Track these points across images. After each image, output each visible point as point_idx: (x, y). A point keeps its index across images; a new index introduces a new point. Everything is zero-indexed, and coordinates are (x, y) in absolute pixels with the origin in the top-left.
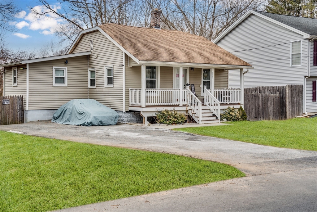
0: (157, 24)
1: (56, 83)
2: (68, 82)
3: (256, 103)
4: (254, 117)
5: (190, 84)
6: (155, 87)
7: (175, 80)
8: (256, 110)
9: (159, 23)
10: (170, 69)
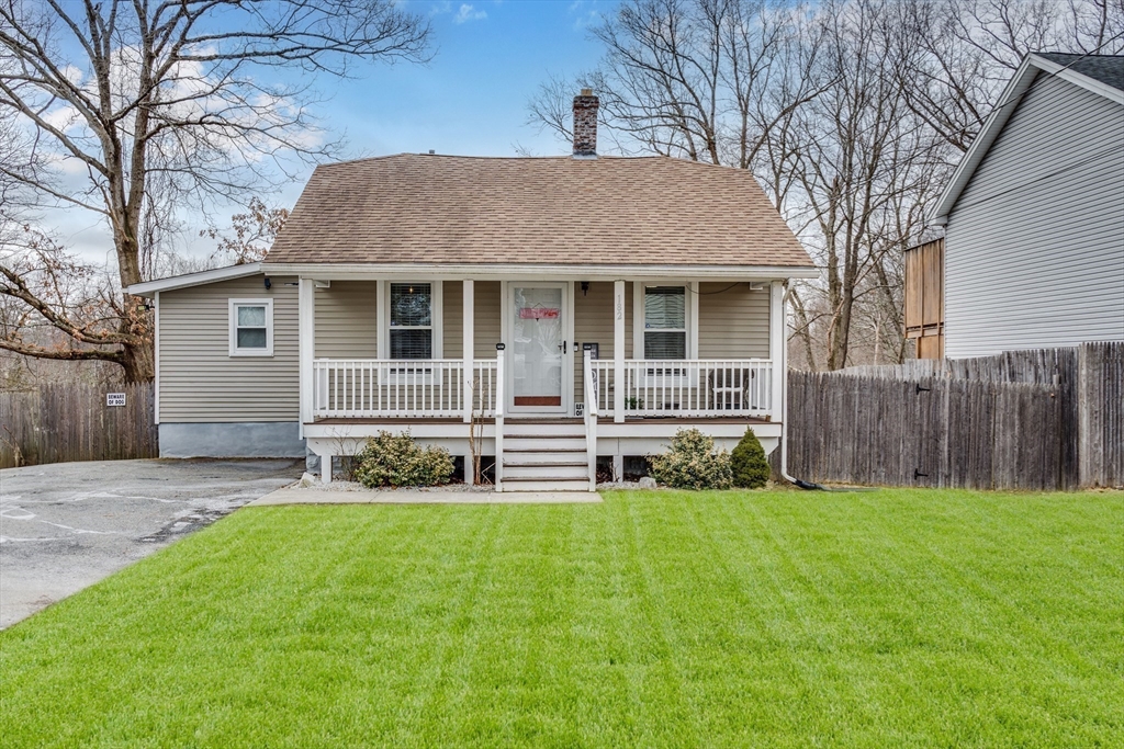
0: (586, 141)
1: (239, 346)
2: (277, 343)
3: (921, 417)
4: (912, 473)
5: (581, 342)
6: (429, 356)
7: (509, 328)
8: (921, 445)
9: (591, 137)
10: (489, 292)
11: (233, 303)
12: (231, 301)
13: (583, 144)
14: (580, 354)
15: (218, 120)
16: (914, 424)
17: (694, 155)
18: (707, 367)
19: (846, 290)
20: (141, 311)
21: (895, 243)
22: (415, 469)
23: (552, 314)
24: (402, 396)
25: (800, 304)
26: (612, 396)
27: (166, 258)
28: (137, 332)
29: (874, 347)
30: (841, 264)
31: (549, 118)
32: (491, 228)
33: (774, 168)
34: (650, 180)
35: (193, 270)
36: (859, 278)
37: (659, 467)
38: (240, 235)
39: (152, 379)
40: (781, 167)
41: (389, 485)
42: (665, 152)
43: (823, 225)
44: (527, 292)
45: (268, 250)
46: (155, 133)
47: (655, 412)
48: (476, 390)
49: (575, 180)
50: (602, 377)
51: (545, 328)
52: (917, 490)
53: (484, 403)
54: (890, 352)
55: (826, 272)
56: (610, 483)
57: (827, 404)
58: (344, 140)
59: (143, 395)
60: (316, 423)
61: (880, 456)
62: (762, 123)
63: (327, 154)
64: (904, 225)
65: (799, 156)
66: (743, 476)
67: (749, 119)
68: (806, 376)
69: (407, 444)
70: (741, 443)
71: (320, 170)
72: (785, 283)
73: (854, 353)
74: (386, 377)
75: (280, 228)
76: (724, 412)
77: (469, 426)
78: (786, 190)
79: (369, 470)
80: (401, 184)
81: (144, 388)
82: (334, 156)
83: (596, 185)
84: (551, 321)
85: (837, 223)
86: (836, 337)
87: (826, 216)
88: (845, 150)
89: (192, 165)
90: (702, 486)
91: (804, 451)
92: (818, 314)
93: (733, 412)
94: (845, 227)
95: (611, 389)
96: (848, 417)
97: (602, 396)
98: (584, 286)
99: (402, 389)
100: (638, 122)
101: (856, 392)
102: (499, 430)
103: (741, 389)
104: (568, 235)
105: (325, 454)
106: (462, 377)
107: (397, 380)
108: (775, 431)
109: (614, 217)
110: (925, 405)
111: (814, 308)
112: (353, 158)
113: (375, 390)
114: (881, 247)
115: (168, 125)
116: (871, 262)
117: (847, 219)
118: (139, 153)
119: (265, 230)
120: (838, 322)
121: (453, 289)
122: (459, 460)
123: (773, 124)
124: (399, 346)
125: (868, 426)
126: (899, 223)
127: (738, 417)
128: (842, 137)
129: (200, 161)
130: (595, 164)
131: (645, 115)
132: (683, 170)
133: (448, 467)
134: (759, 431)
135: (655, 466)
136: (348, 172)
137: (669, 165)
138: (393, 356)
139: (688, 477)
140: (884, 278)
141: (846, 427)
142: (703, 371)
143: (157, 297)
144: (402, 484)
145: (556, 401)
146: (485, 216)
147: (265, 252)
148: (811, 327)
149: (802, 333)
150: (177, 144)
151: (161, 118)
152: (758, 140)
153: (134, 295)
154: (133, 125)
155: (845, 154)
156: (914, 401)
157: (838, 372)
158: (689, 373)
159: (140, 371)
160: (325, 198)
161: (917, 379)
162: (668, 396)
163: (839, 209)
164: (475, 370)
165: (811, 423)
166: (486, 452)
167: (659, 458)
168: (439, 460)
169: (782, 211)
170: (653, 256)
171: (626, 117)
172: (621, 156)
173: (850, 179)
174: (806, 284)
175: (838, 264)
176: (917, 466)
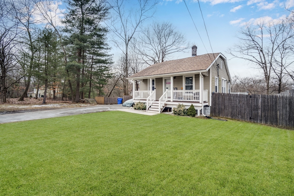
3: (252, 104)
4: (249, 118)
8: (252, 111)
16: (249, 106)
57: (224, 100)
61: (239, 113)
110: (253, 101)
141: (229, 105)
156: (249, 100)
161: (250, 94)
176: (251, 116)
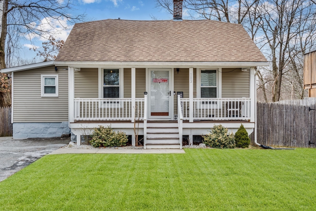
0: (178, 14)
1: (45, 93)
2: (60, 92)
3: (311, 120)
4: (307, 143)
5: (176, 91)
6: (118, 97)
7: (149, 86)
8: (311, 131)
9: (180, 13)
10: (141, 72)
11: (43, 76)
12: (42, 76)
13: (177, 15)
14: (176, 96)
15: (36, 5)
16: (308, 123)
17: (220, 19)
18: (225, 101)
19: (279, 70)
20: (6, 80)
21: (300, 52)
22: (113, 140)
23: (165, 81)
24: (108, 112)
25: (261, 76)
26: (188, 112)
27: (16, 59)
28: (4, 87)
29: (291, 92)
30: (278, 60)
31: (164, 5)
32: (142, 48)
33: (251, 23)
34: (203, 29)
35: (27, 64)
36: (285, 65)
37: (207, 139)
38: (45, 50)
39: (10, 106)
40: (254, 23)
41: (103, 146)
42: (209, 18)
43: (270, 45)
44: (155, 72)
45: (56, 56)
46: (11, 10)
47: (205, 118)
48: (136, 110)
49: (174, 29)
50: (185, 105)
51: (162, 87)
52: (310, 149)
53: (139, 115)
54: (298, 95)
55: (271, 64)
56: (188, 146)
57: (273, 115)
58: (85, 14)
59: (7, 112)
60: (75, 123)
61: (294, 136)
62: (247, 6)
63: (79, 19)
64: (304, 44)
65: (261, 18)
66: (239, 143)
67: (242, 4)
68: (264, 104)
69: (110, 131)
70: (239, 130)
71: (76, 25)
72: (256, 68)
73: (283, 95)
74: (102, 105)
75: (61, 47)
76: (232, 118)
77: (134, 124)
78: (256, 32)
79: (95, 141)
80: (108, 31)
81: (7, 109)
82: (82, 20)
83: (182, 31)
84: (165, 83)
85: (276, 44)
86: (276, 89)
87: (272, 42)
88: (280, 16)
89: (26, 23)
90: (223, 147)
91: (264, 133)
92: (268, 80)
93: (235, 118)
94: (279, 46)
95: (188, 109)
96: (281, 120)
97: (185, 112)
98: (177, 70)
99: (108, 109)
100: (198, 6)
101: (284, 110)
102: (145, 125)
103: (238, 109)
104: (171, 50)
105: (78, 134)
106: (131, 105)
107: (106, 106)
108: (252, 126)
109: (189, 43)
110: (313, 115)
111: (267, 78)
112: (89, 21)
113: (98, 110)
114: (294, 53)
115: (16, 7)
116: (290, 59)
117: (280, 43)
118: (5, 18)
119: (55, 48)
120: (276, 83)
121: (127, 71)
122: (130, 137)
123: (251, 6)
124: (107, 93)
125: (289, 124)
126: (301, 44)
127: (237, 120)
128: (278, 10)
129: (29, 21)
130: (182, 23)
131: (201, 3)
132: (216, 25)
133: (126, 140)
134: (246, 125)
135: (205, 139)
136: (87, 26)
137: (210, 23)
138: (104, 97)
139: (218, 143)
140: (295, 65)
141: (280, 124)
142: (223, 102)
143: (12, 74)
144: (108, 146)
145: (167, 114)
146: (139, 43)
147: (55, 57)
148: (266, 85)
149: (262, 87)
150: (20, 14)
151: (13, 4)
152: (245, 12)
153: (3, 73)
154: (2, 6)
155: (280, 17)
156: (308, 114)
157: (276, 103)
158: (218, 103)
159: (6, 103)
160: (78, 36)
161: (309, 105)
162: (210, 112)
163: (277, 39)
164: (136, 102)
165: (266, 122)
166: (140, 133)
167: (207, 136)
168: (122, 137)
169: (254, 40)
170: (204, 58)
171: (193, 4)
172: (191, 20)
173: (282, 27)
174: (264, 68)
175: (277, 60)
176: (310, 140)
